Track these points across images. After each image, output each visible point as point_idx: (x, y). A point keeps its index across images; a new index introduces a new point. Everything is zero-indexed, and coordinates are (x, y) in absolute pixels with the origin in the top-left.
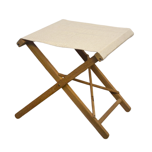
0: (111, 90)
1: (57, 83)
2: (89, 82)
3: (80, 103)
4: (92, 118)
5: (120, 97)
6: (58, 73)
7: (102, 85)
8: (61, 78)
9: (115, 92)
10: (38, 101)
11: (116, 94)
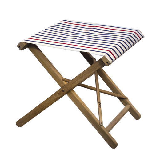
0: (119, 95)
1: (61, 88)
2: (95, 87)
3: (85, 110)
4: (98, 125)
5: (129, 103)
6: (63, 78)
7: (109, 90)
8: (65, 83)
9: (123, 97)
10: (41, 108)
11: (124, 100)
